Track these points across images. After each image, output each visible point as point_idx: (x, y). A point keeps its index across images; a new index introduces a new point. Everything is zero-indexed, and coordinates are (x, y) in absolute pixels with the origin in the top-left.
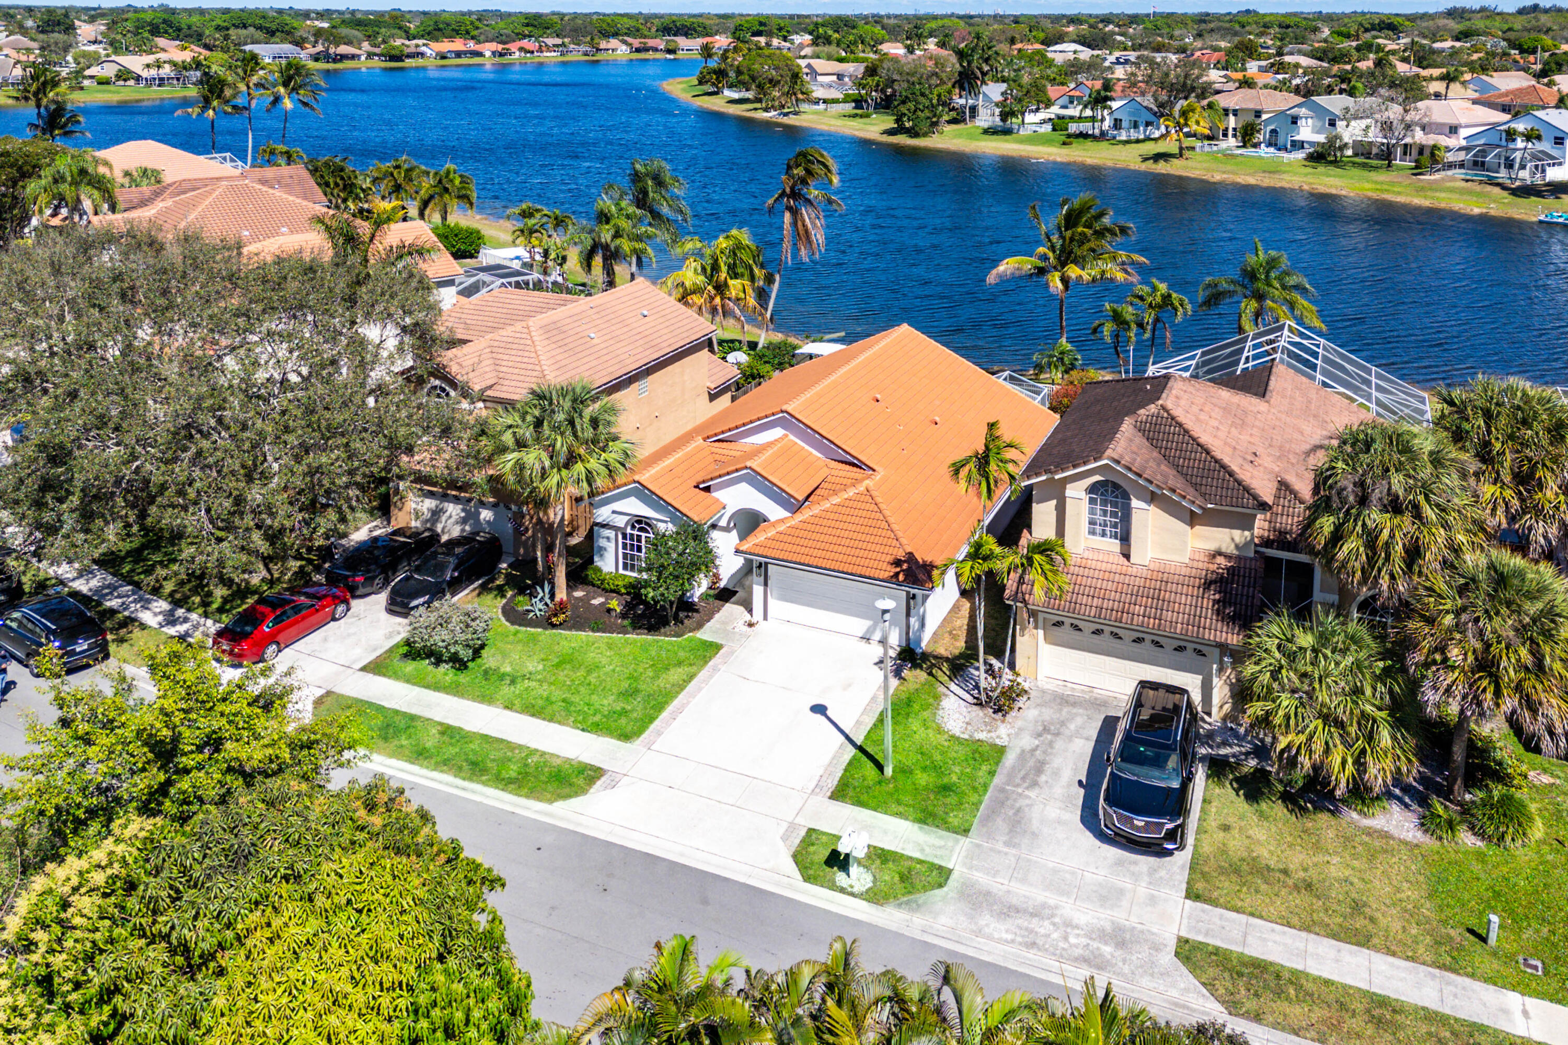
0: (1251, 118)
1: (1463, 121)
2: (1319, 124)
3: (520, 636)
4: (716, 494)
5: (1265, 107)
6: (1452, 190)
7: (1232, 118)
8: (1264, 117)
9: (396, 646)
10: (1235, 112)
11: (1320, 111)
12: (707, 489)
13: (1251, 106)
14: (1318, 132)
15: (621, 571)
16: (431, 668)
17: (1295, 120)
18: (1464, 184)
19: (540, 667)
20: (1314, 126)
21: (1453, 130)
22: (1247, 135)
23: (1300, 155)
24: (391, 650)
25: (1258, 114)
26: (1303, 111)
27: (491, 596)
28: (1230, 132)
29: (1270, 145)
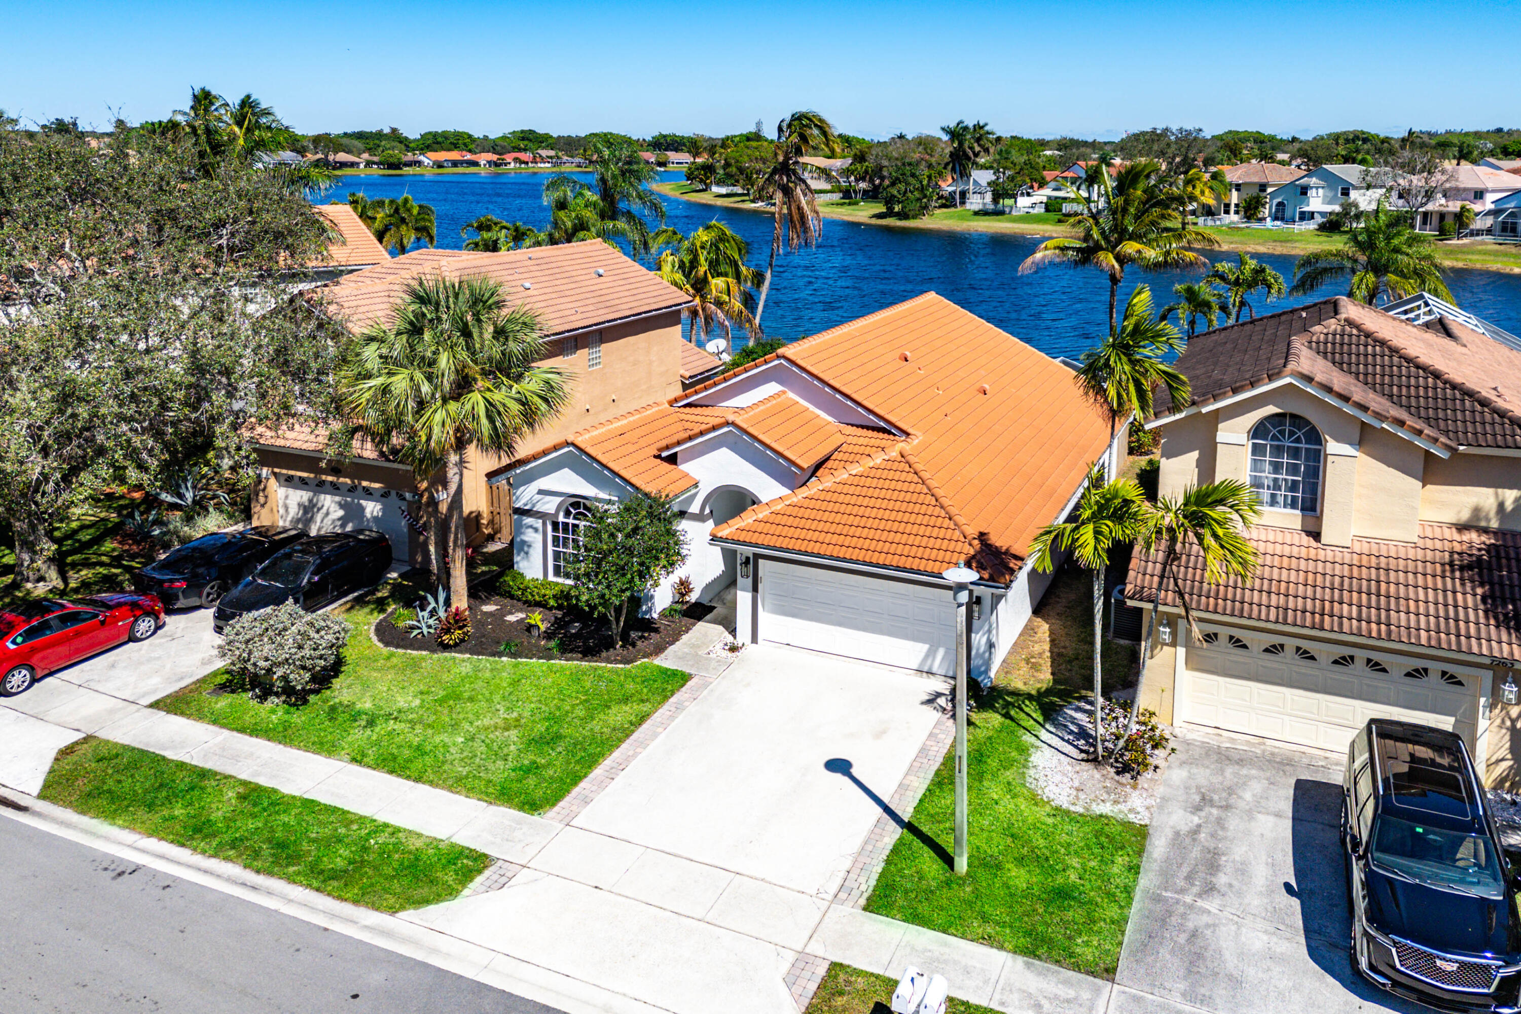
0: (1254, 191)
1: (1490, 185)
2: (1330, 194)
3: (394, 660)
4: (685, 467)
5: (1271, 180)
6: (1486, 253)
7: (1235, 194)
8: (1269, 190)
9: (215, 674)
10: (1238, 187)
11: (1331, 180)
12: (672, 460)
13: (1255, 179)
14: (1330, 203)
15: (551, 577)
16: (254, 703)
17: (1304, 191)
18: (1497, 247)
19: (417, 702)
20: (1325, 196)
21: (1479, 195)
22: (1251, 209)
23: (1312, 225)
24: (203, 680)
25: (1263, 187)
26: (1314, 181)
27: (367, 610)
28: (1233, 208)
29: (1276, 218)
